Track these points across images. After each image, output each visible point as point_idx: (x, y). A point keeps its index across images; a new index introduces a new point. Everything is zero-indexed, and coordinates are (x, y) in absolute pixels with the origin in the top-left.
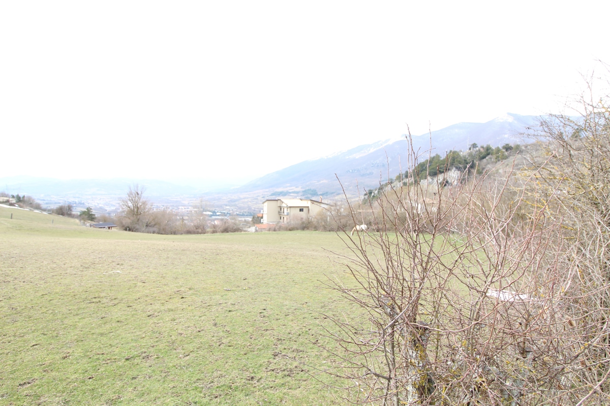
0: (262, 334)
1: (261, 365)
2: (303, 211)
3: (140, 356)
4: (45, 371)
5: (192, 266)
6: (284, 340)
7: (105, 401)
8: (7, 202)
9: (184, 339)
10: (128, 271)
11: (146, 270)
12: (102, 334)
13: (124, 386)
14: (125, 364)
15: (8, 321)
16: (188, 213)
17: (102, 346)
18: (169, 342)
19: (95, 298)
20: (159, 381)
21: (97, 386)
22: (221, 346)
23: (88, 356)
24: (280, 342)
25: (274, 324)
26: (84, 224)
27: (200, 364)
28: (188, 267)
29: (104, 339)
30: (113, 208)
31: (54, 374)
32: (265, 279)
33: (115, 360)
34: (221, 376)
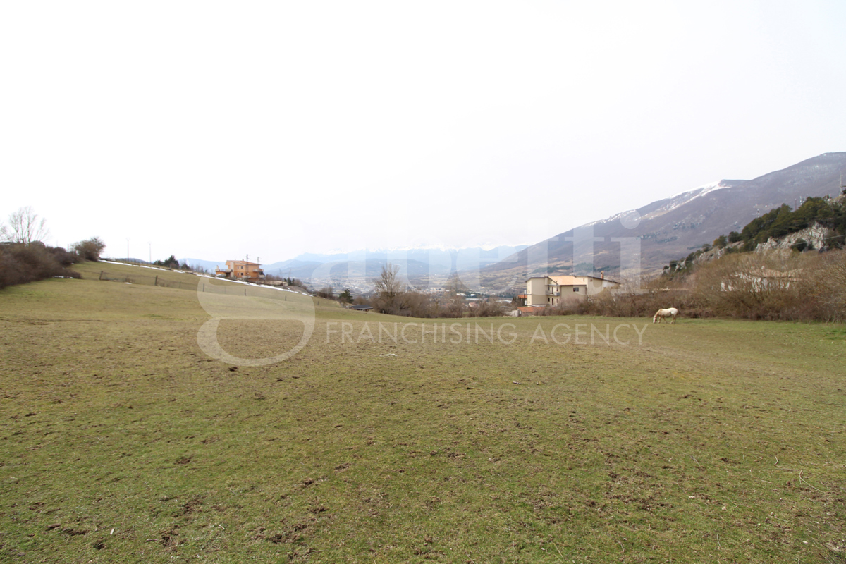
0: (584, 445)
1: (598, 488)
2: (578, 291)
3: (444, 453)
4: (355, 456)
5: (467, 352)
6: (618, 457)
7: (424, 502)
8: (281, 285)
9: (488, 439)
10: (403, 355)
11: (419, 354)
12: (397, 422)
13: (438, 487)
14: (432, 460)
15: (309, 398)
16: (440, 295)
17: (402, 436)
18: (471, 440)
19: (380, 381)
20: (476, 487)
21: (410, 482)
22: (535, 454)
23: (391, 445)
24: (612, 459)
25: (595, 433)
26: (344, 307)
27: (518, 474)
28: (463, 353)
29: (401, 428)
30: (368, 290)
31: (364, 460)
32: (559, 374)
33: (420, 455)
34: (549, 494)
